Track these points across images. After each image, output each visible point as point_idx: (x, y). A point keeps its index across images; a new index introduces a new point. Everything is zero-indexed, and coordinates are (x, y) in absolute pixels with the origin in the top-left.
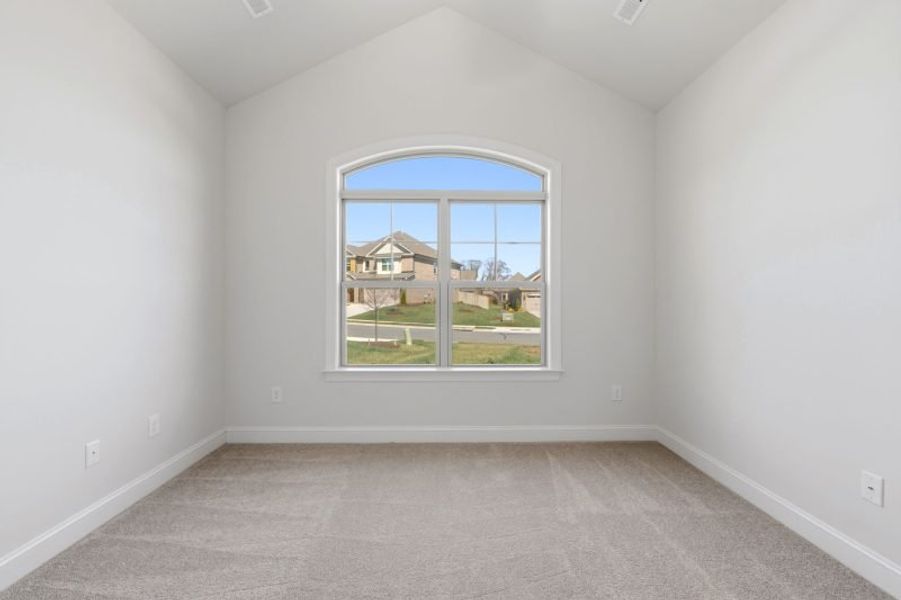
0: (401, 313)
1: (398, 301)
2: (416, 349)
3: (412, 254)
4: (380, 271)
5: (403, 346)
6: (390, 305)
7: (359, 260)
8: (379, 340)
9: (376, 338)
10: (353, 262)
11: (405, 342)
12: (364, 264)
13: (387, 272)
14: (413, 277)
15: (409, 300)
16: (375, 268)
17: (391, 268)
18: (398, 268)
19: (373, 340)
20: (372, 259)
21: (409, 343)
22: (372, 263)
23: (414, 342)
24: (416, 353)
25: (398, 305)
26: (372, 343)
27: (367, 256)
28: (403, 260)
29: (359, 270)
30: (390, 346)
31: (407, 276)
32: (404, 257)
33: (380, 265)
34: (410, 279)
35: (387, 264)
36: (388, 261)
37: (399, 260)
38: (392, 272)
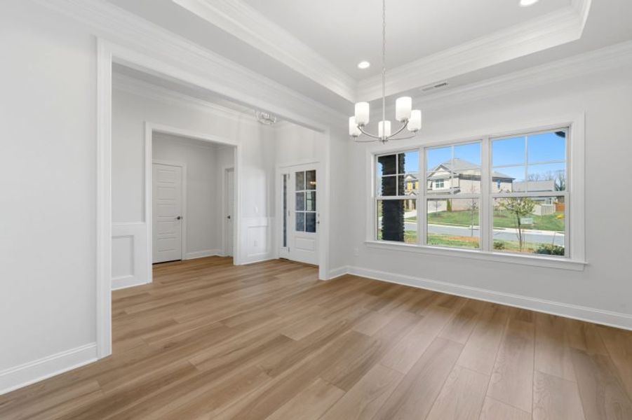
1: (445, 209)
3: (458, 174)
4: (434, 188)
6: (439, 211)
10: (416, 184)
13: (440, 189)
14: (459, 191)
15: (452, 208)
16: (431, 186)
17: (442, 185)
18: (447, 185)
20: (430, 180)
22: (429, 183)
25: (445, 211)
28: (451, 179)
31: (454, 190)
32: (452, 177)
33: (434, 184)
34: (455, 192)
35: (440, 183)
36: (440, 181)
37: (447, 179)
38: (442, 188)
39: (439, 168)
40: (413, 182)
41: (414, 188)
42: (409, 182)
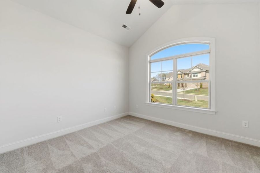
0: (200, 91)
1: (199, 87)
2: (199, 102)
3: (205, 70)
4: (193, 77)
5: (194, 102)
6: (195, 88)
7: (185, 74)
8: (185, 99)
9: (184, 98)
10: (183, 75)
11: (195, 100)
12: (187, 75)
13: (195, 77)
14: (206, 78)
15: (203, 87)
16: (191, 76)
17: (197, 76)
18: (199, 76)
19: (183, 98)
20: (190, 73)
21: (196, 101)
22: (190, 75)
23: (198, 100)
24: (198, 104)
25: (199, 88)
26: (182, 99)
27: (188, 73)
28: (201, 73)
29: (185, 77)
30: (189, 101)
31: (202, 78)
32: (201, 72)
33: (193, 75)
34: (204, 79)
35: (195, 75)
36: (196, 73)
37: (200, 73)
38: (197, 77)
39: (195, 67)
40: (181, 74)
41: (182, 77)
42: (179, 74)
